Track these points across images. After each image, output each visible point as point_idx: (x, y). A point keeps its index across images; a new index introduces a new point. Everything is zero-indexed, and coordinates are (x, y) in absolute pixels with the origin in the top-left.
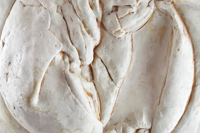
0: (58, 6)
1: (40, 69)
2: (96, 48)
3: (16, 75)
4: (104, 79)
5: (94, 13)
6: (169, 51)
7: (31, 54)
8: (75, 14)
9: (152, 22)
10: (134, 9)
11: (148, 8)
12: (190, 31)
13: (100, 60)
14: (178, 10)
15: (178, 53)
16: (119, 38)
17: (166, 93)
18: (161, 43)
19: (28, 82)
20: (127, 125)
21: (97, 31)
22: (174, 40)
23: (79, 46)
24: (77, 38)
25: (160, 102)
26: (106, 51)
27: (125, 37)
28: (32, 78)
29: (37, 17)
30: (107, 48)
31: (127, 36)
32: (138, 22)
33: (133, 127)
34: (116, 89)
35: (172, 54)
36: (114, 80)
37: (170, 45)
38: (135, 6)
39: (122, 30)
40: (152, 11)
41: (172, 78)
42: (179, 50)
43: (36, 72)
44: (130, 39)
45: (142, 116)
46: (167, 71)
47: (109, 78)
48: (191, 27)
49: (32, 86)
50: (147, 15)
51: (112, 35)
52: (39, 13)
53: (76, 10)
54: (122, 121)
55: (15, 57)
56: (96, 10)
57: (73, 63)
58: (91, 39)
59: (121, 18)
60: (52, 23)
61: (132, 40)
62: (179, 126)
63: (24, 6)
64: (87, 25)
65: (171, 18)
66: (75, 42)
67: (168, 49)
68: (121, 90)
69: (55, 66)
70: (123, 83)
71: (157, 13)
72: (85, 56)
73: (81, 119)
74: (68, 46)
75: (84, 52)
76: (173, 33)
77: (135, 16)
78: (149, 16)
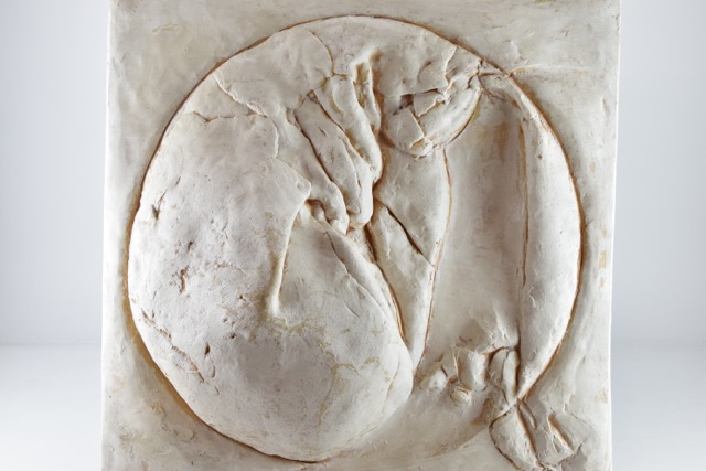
0: (288, 111)
1: (279, 232)
2: (376, 186)
3: (216, 263)
4: (402, 251)
5: (367, 115)
6: (521, 168)
7: (251, 208)
8: (329, 121)
9: (480, 118)
10: (446, 96)
11: (470, 90)
12: (552, 120)
13: (387, 212)
14: (525, 87)
15: (541, 164)
16: (422, 157)
17: (535, 252)
18: (502, 159)
19: (256, 265)
20: (466, 349)
21: (375, 150)
22: (528, 143)
23: (347, 181)
24: (342, 165)
25: (525, 278)
26: (398, 189)
27: (434, 154)
28: (263, 253)
29: (245, 136)
30: (400, 181)
31: (437, 152)
32: (455, 120)
33: (480, 350)
34: (430, 269)
35: (529, 169)
36: (423, 250)
37: (521, 156)
38: (445, 88)
39: (426, 140)
40: (477, 96)
41: (540, 216)
42: (540, 157)
43: (272, 238)
44: (442, 158)
45: (494, 320)
46: (526, 208)
47: (410, 248)
48: (552, 114)
49: (268, 268)
50: (468, 106)
51: (407, 154)
52: (248, 127)
53: (331, 113)
54: (453, 345)
55: (205, 227)
56: (370, 107)
57: (336, 221)
58: (368, 166)
59: (422, 115)
60: (281, 144)
61: (446, 160)
62: (574, 322)
63: (207, 120)
64: (357, 138)
65: (515, 103)
66: (338, 175)
67: (518, 166)
68: (439, 273)
69: (303, 228)
70: (440, 256)
71: (487, 100)
72: (360, 201)
73: (375, 332)
74: (323, 185)
75: (357, 194)
76: (521, 132)
77: (447, 109)
78: (473, 106)
